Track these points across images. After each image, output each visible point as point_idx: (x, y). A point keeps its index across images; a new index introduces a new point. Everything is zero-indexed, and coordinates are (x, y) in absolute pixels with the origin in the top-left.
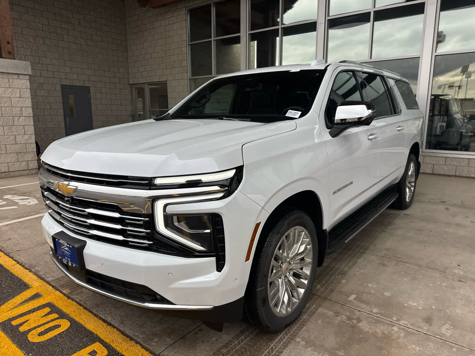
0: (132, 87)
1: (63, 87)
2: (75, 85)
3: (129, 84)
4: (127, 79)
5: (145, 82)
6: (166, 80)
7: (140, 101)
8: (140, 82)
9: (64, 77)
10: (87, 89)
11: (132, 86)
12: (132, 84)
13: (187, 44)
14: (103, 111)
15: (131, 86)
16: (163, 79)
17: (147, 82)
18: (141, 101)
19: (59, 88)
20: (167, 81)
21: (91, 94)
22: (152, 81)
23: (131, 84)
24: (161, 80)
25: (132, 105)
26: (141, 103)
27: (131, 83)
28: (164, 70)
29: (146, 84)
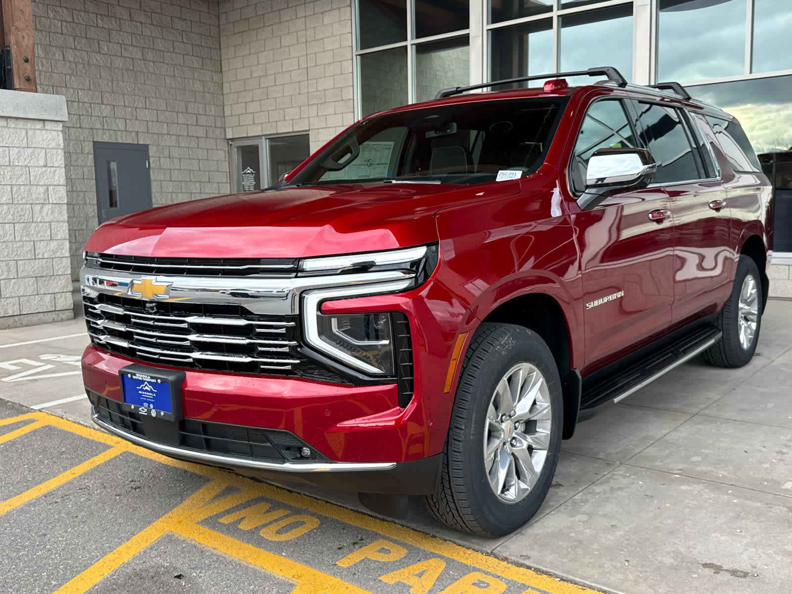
0: (231, 145)
1: (97, 146)
2: (120, 141)
3: (225, 139)
4: (220, 128)
5: (260, 134)
6: (308, 129)
7: (248, 173)
8: (250, 135)
9: (98, 126)
10: (142, 151)
11: (231, 143)
12: (232, 140)
13: (354, 54)
14: (174, 195)
15: (228, 143)
16: (300, 127)
17: (264, 133)
18: (252, 173)
19: (89, 147)
20: (309, 131)
21: (151, 161)
22: (275, 132)
23: (228, 139)
24: (295, 130)
25: (230, 183)
26: (252, 176)
27: (229, 136)
28: (303, 108)
29: (263, 137)
